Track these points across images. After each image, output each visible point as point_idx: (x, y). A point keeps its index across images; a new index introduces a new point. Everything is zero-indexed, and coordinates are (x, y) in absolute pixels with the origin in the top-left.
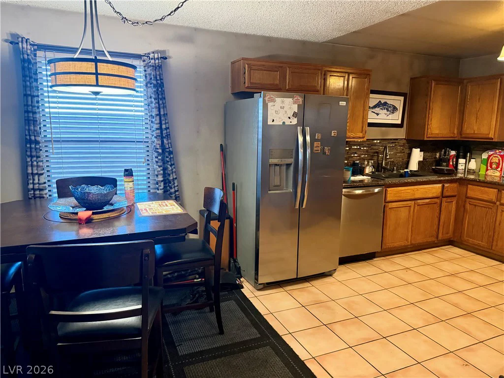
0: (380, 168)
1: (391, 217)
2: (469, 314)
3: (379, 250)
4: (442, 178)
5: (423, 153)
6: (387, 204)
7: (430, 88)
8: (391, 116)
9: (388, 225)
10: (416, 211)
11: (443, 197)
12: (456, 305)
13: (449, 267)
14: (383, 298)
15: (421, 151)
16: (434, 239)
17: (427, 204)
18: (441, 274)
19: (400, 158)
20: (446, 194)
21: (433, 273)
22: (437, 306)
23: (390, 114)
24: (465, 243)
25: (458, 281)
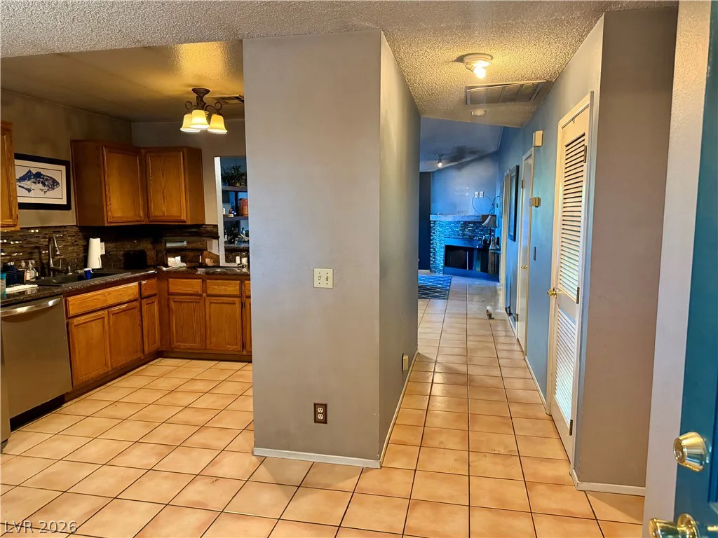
0: (46, 270)
1: (80, 337)
2: (203, 427)
3: (69, 389)
4: (137, 274)
5: (103, 243)
6: (70, 321)
7: (101, 158)
8: (51, 193)
9: (77, 351)
10: (111, 323)
11: (142, 299)
12: (186, 424)
13: (165, 384)
14: (94, 451)
15: (101, 241)
16: (140, 355)
17: (124, 310)
18: (159, 395)
19: (73, 253)
20: (145, 294)
21: (152, 397)
22: (167, 433)
23: (48, 190)
24: (177, 350)
25: (178, 395)
